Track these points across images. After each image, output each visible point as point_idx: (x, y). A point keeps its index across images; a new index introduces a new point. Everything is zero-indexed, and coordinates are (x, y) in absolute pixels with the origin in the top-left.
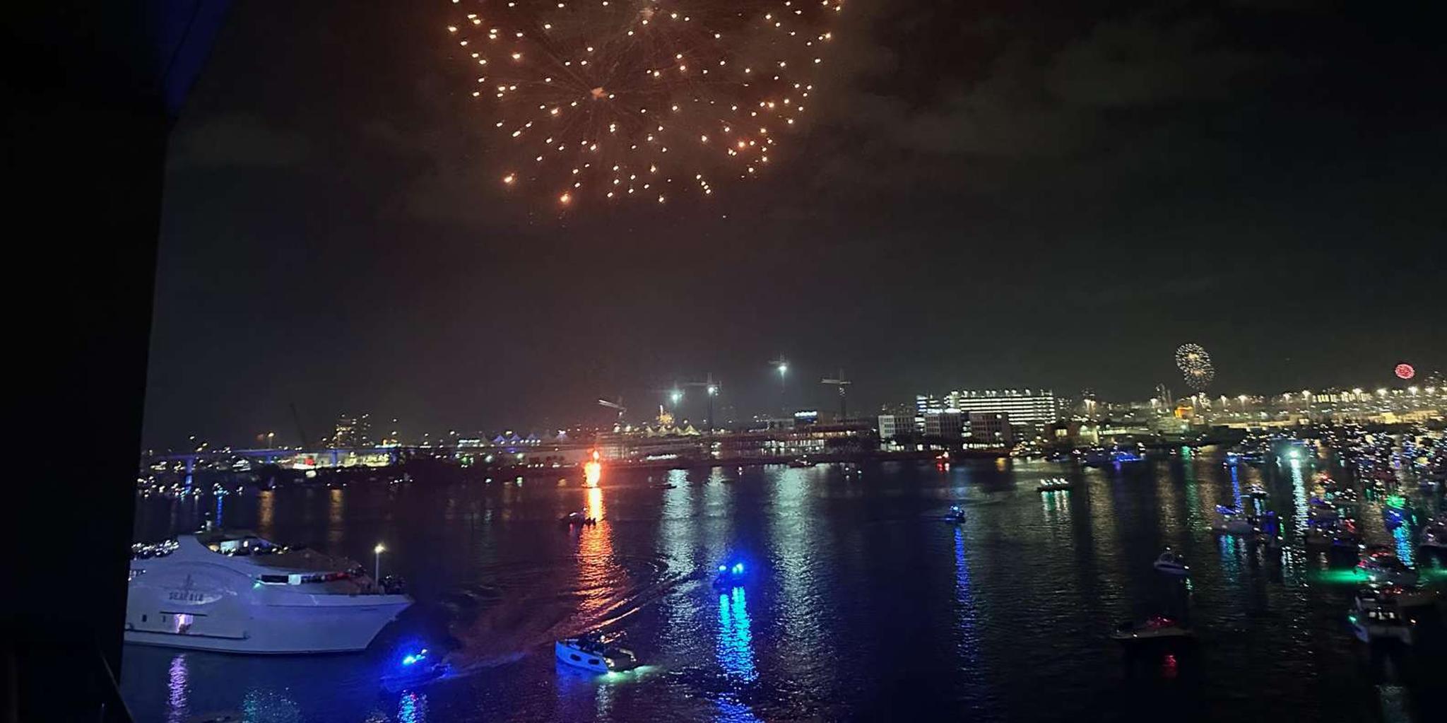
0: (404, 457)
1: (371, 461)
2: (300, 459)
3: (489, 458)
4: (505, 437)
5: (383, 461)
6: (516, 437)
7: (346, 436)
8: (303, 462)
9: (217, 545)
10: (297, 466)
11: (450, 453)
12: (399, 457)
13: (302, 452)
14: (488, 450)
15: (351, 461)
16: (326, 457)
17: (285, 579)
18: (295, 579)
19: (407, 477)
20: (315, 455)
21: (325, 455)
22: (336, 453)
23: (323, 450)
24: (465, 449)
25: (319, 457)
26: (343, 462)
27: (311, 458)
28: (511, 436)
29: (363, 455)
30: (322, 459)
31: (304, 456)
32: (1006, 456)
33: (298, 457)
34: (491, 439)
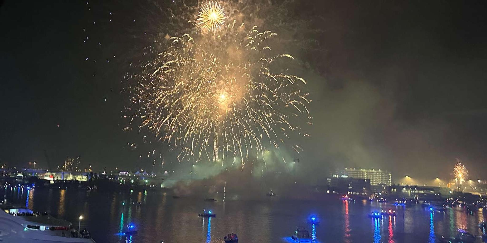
0: (94, 177)
1: (79, 178)
2: (48, 175)
3: (132, 181)
4: (141, 172)
5: (85, 179)
6: (145, 172)
7: (69, 166)
8: (48, 176)
9: (8, 210)
10: (46, 178)
11: (115, 177)
12: (92, 177)
13: (48, 172)
14: (132, 177)
15: (70, 178)
16: (59, 175)
17: (38, 228)
18: (42, 228)
19: (95, 187)
20: (54, 174)
21: (58, 174)
22: (64, 174)
23: (58, 172)
24: (122, 176)
25: (56, 175)
26: (67, 178)
27: (52, 175)
28: (143, 172)
29: (75, 175)
30: (57, 176)
31: (49, 174)
32: (367, 199)
33: (47, 174)
34: (134, 173)
